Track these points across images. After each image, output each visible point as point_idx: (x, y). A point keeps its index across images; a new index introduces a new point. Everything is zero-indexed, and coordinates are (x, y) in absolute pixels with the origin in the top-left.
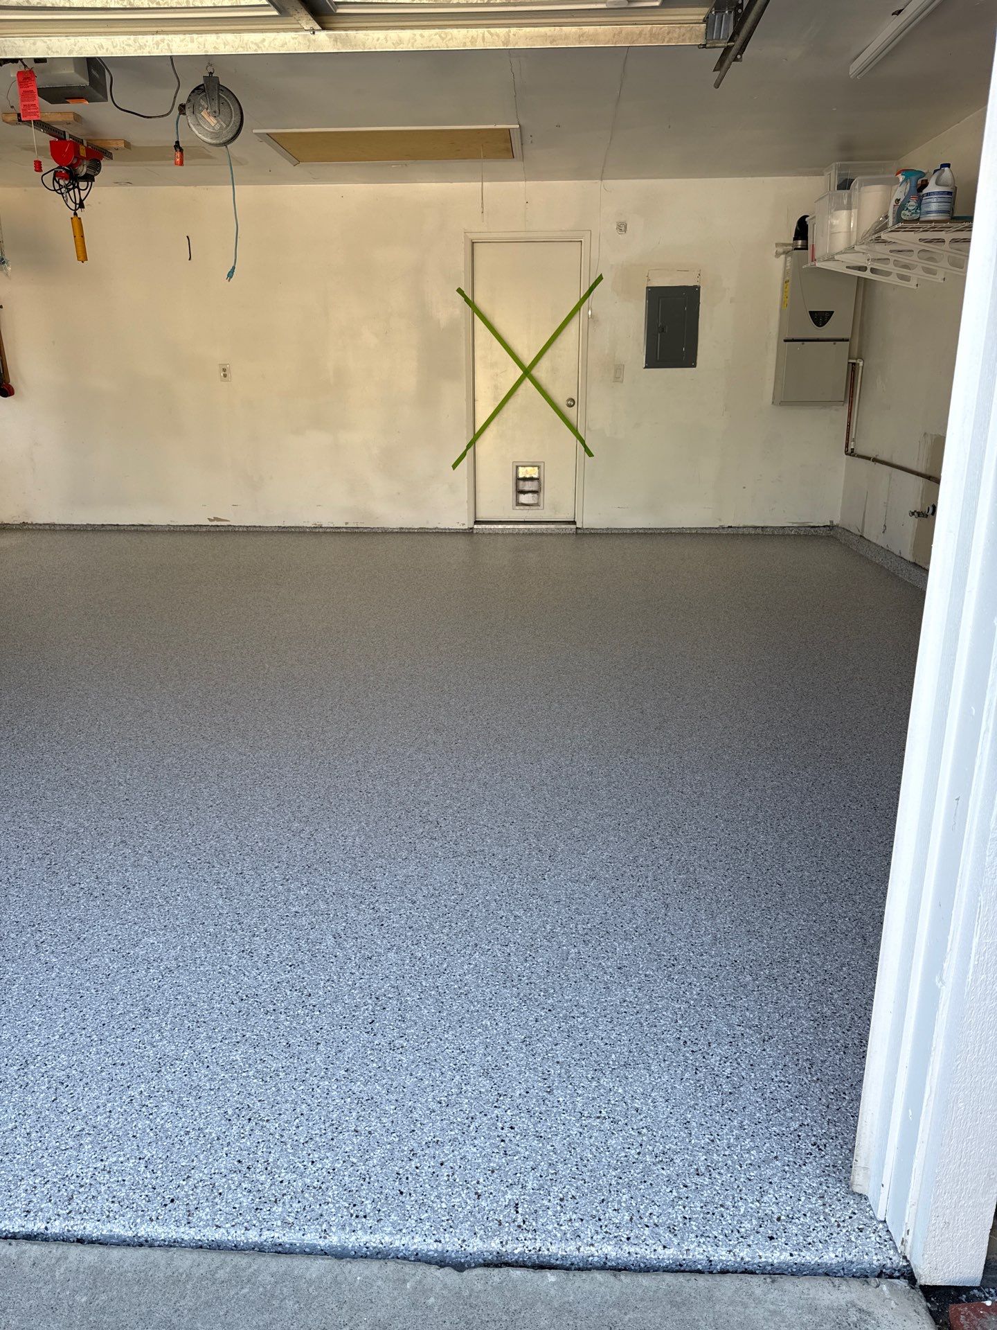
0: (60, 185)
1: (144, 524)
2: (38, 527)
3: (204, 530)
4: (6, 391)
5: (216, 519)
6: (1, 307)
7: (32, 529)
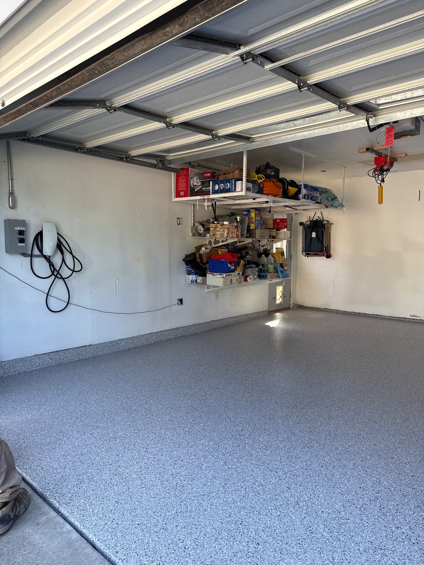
0: (375, 174)
1: (379, 314)
2: (331, 311)
3: (407, 320)
4: (329, 256)
5: (414, 316)
6: (332, 224)
7: (329, 311)
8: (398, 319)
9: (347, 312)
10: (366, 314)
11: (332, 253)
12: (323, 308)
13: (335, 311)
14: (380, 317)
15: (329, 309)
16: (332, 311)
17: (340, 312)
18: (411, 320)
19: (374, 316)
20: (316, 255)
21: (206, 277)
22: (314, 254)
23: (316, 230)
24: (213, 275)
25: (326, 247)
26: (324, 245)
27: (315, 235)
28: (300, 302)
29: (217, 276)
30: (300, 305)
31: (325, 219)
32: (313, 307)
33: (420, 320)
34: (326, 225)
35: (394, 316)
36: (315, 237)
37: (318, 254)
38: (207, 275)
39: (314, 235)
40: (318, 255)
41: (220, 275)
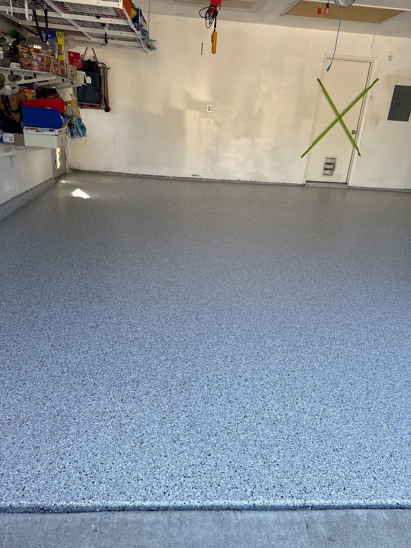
1: (163, 175)
4: (107, 110)
5: (195, 175)
6: (109, 69)
7: (110, 175)
8: (181, 179)
9: (130, 175)
10: (151, 175)
11: (110, 105)
12: (103, 171)
13: (117, 174)
14: (164, 178)
15: (111, 172)
16: (114, 174)
17: (122, 175)
18: (192, 179)
19: (158, 177)
20: (91, 107)
21: (22, 133)
22: (89, 105)
23: (91, 74)
24: (36, 131)
25: (104, 97)
26: (102, 95)
27: (91, 80)
28: (75, 166)
29: (45, 133)
30: (75, 169)
31: (99, 61)
32: (91, 171)
33: (200, 178)
34: (101, 69)
35: (177, 176)
36: (90, 83)
37: (94, 105)
38: (24, 131)
39: (89, 80)
40: (94, 107)
41: (50, 131)
